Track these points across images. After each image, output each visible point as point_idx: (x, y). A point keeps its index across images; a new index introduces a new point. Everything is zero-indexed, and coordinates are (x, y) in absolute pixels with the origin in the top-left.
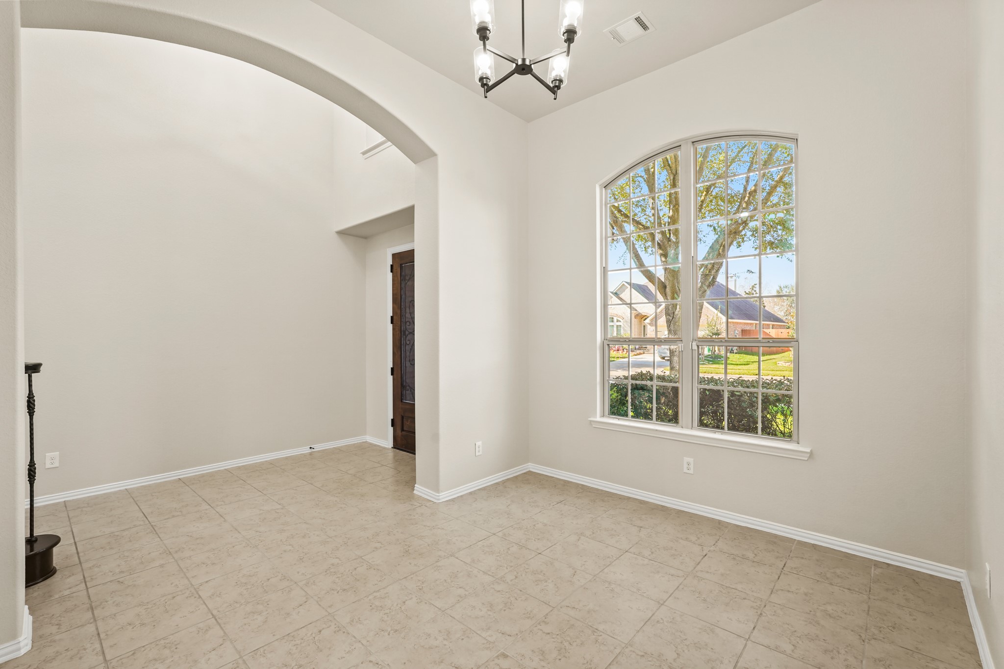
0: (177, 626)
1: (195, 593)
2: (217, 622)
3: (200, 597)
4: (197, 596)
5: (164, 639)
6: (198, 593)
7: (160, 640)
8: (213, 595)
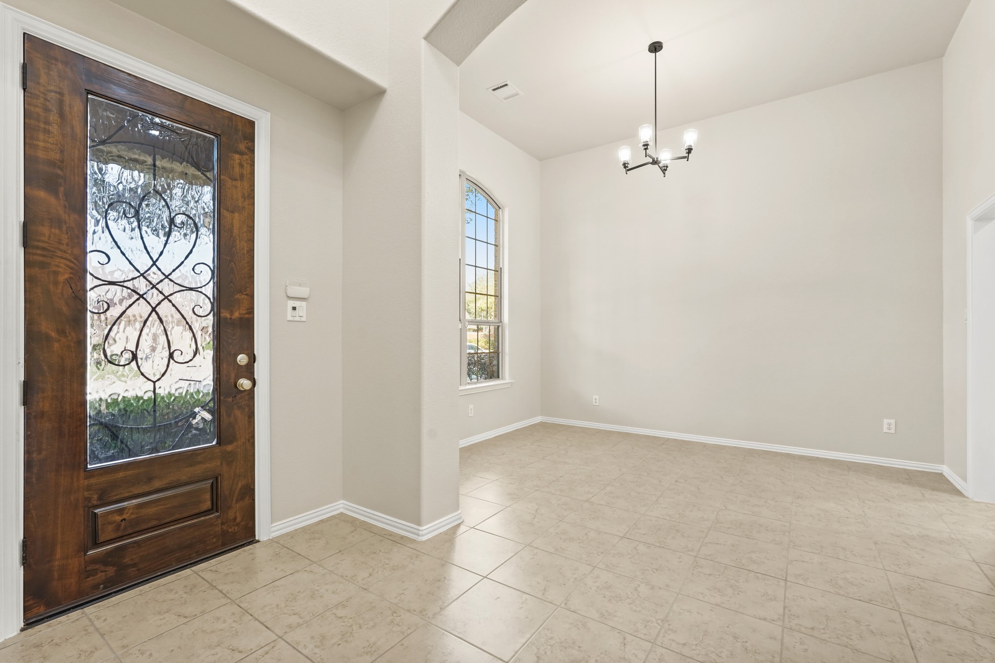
0: (823, 596)
1: (786, 617)
2: (787, 575)
3: (785, 608)
4: (787, 610)
5: (839, 594)
6: (784, 614)
7: (843, 595)
8: (771, 599)
